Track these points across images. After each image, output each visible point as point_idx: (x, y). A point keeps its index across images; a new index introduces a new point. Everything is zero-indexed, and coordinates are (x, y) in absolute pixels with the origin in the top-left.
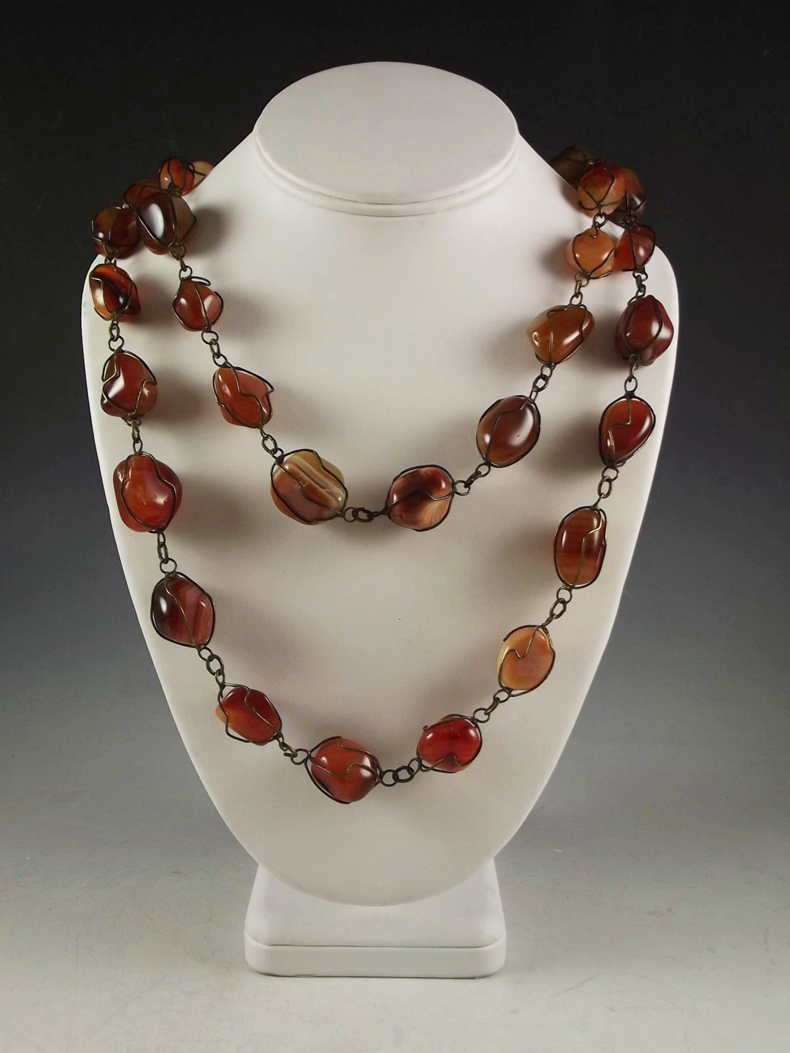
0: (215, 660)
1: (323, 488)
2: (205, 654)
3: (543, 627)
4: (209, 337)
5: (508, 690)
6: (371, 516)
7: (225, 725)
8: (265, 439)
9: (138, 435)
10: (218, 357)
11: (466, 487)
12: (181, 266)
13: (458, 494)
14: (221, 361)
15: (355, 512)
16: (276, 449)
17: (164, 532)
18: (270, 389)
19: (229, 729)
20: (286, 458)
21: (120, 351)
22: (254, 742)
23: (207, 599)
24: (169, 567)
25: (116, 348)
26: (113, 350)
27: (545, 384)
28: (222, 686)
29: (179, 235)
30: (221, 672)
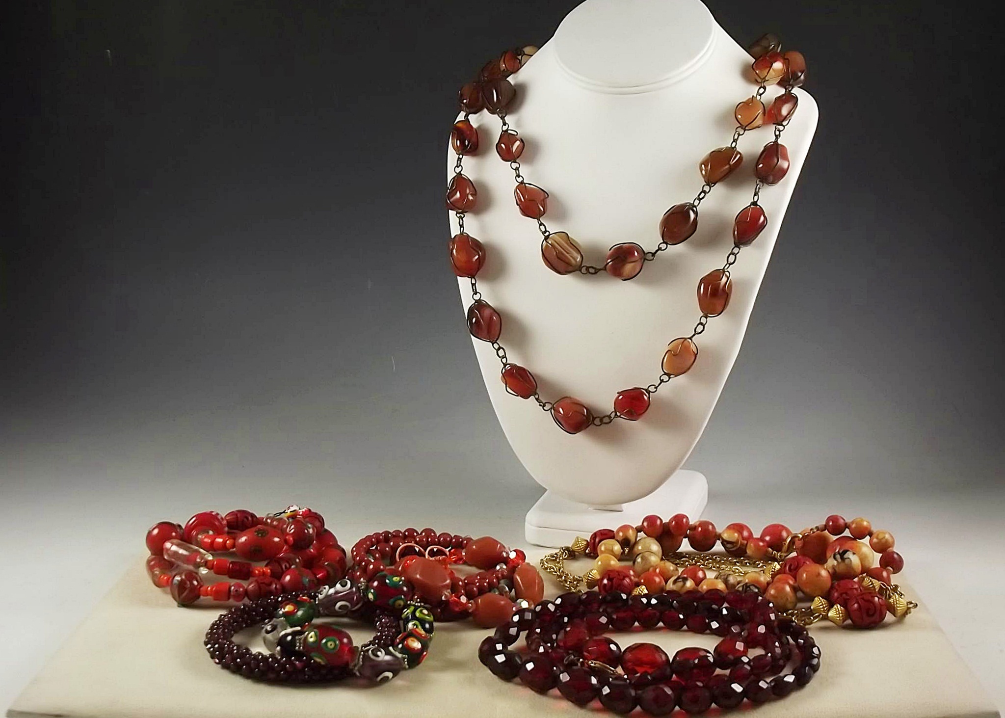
0: (501, 350)
1: (568, 253)
2: (496, 346)
3: (690, 338)
4: (515, 165)
5: (669, 375)
6: (597, 271)
7: (505, 386)
8: (540, 225)
9: (463, 223)
10: (519, 177)
11: (652, 256)
12: (503, 123)
13: (647, 260)
14: (520, 180)
15: (588, 268)
16: (546, 231)
17: (475, 277)
18: (547, 196)
19: (508, 388)
20: (550, 236)
21: (460, 174)
22: (521, 396)
23: (496, 315)
24: (477, 297)
25: (458, 172)
26: (456, 173)
27: (705, 195)
28: (505, 365)
29: (503, 103)
30: (504, 357)
